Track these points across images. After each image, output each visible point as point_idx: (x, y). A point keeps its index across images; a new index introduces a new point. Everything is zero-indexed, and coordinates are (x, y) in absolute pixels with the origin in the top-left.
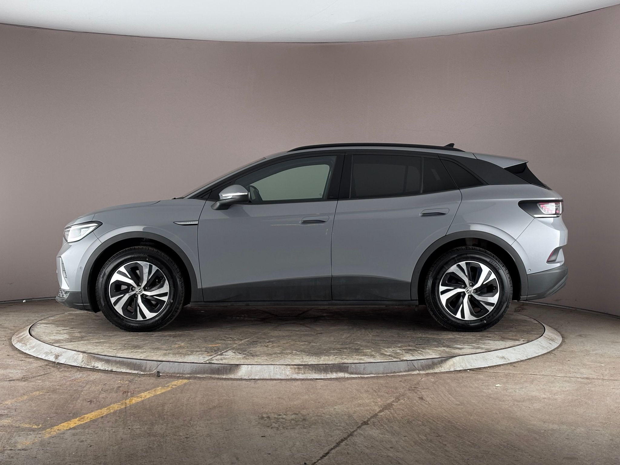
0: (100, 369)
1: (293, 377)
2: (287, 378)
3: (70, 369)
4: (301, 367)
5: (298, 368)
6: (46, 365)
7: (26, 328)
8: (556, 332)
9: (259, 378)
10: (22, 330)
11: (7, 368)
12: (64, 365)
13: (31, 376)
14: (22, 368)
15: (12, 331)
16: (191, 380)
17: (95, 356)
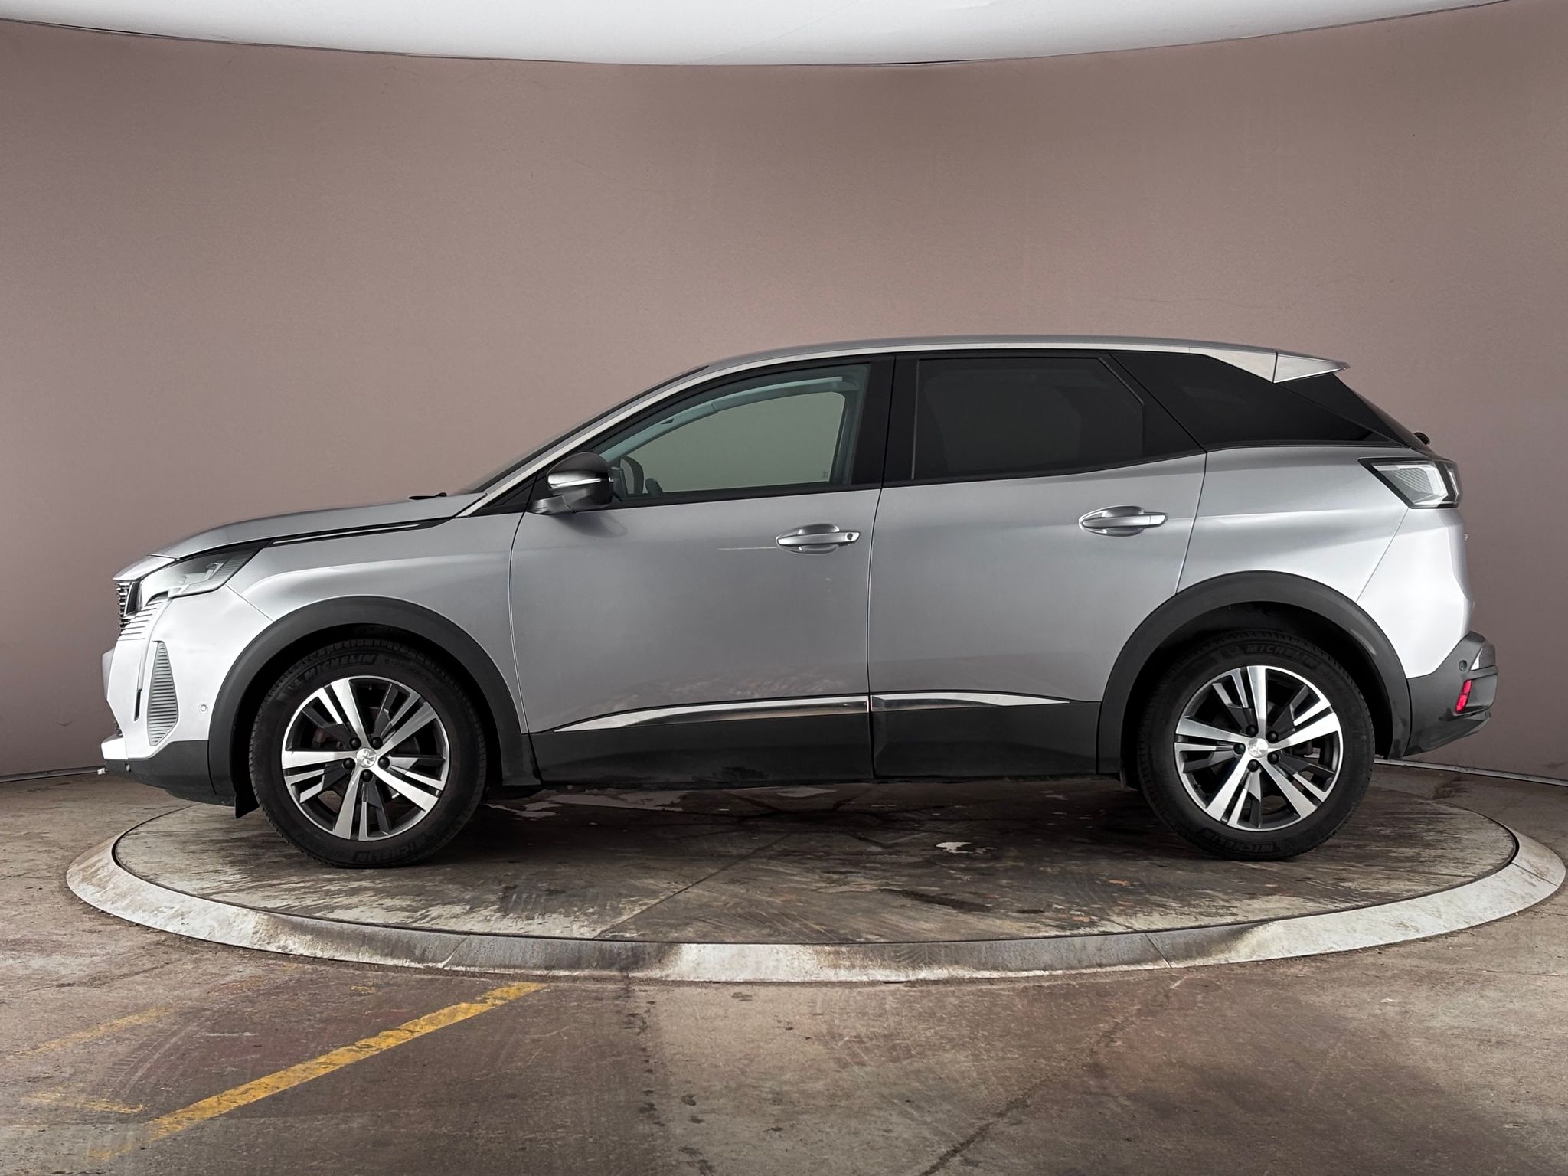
0: (301, 955)
1: (822, 978)
2: (807, 980)
3: (225, 954)
4: (844, 949)
5: (837, 953)
6: (158, 944)
7: (104, 844)
8: (1548, 853)
9: (729, 979)
10: (95, 849)
11: (52, 952)
12: (206, 944)
13: (118, 972)
14: (93, 951)
15: (66, 854)
16: (545, 985)
17: (285, 921)
